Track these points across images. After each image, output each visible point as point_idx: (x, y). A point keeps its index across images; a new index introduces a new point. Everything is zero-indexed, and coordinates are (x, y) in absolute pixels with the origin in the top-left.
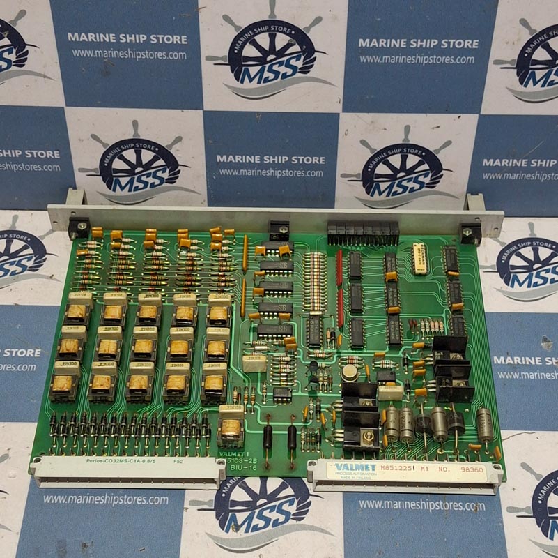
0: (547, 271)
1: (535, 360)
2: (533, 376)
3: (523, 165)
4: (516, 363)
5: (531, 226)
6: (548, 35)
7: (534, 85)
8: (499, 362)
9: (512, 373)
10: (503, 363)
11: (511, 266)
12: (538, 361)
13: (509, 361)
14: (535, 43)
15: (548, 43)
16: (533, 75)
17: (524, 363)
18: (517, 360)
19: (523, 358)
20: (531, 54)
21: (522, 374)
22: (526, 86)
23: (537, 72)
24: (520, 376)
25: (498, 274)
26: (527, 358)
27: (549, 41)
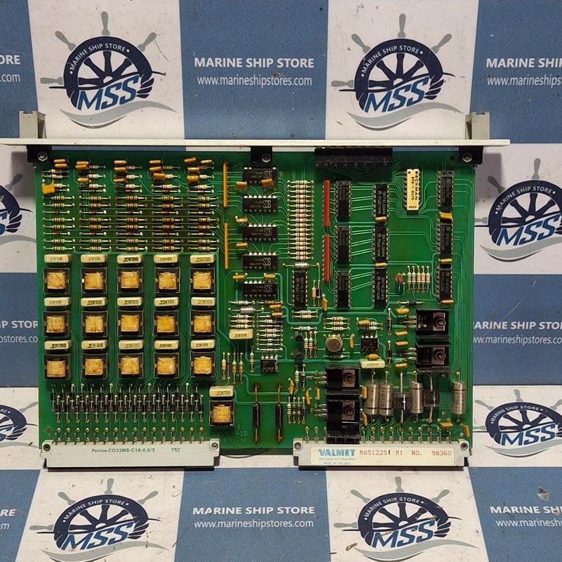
0: (537, 431)
1: (533, 508)
2: (532, 524)
3: (503, 328)
4: (513, 512)
5: (517, 393)
6: (516, 193)
8: (496, 512)
9: (510, 521)
10: (501, 512)
11: (500, 426)
12: (536, 510)
13: (506, 509)
15: (516, 201)
16: (505, 233)
17: (522, 512)
18: (514, 509)
19: (520, 508)
20: (501, 212)
21: (521, 522)
23: (508, 229)
24: (519, 523)
26: (525, 508)
27: (517, 199)
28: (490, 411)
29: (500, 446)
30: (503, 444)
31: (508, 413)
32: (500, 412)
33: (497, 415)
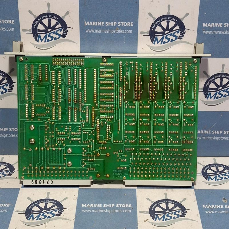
1: (220, 206)
2: (220, 212)
3: (209, 133)
6: (215, 78)
7: (211, 98)
8: (206, 207)
9: (211, 211)
10: (207, 207)
12: (222, 207)
13: (210, 206)
14: (210, 81)
15: (215, 81)
16: (210, 94)
17: (216, 207)
18: (213, 206)
19: (215, 206)
20: (209, 86)
22: (207, 99)
23: (211, 93)
24: (215, 212)
25: (203, 176)
26: (217, 206)
27: (215, 80)
28: (203, 167)
29: (207, 181)
30: (209, 180)
31: (211, 168)
32: (207, 167)
33: (206, 168)
